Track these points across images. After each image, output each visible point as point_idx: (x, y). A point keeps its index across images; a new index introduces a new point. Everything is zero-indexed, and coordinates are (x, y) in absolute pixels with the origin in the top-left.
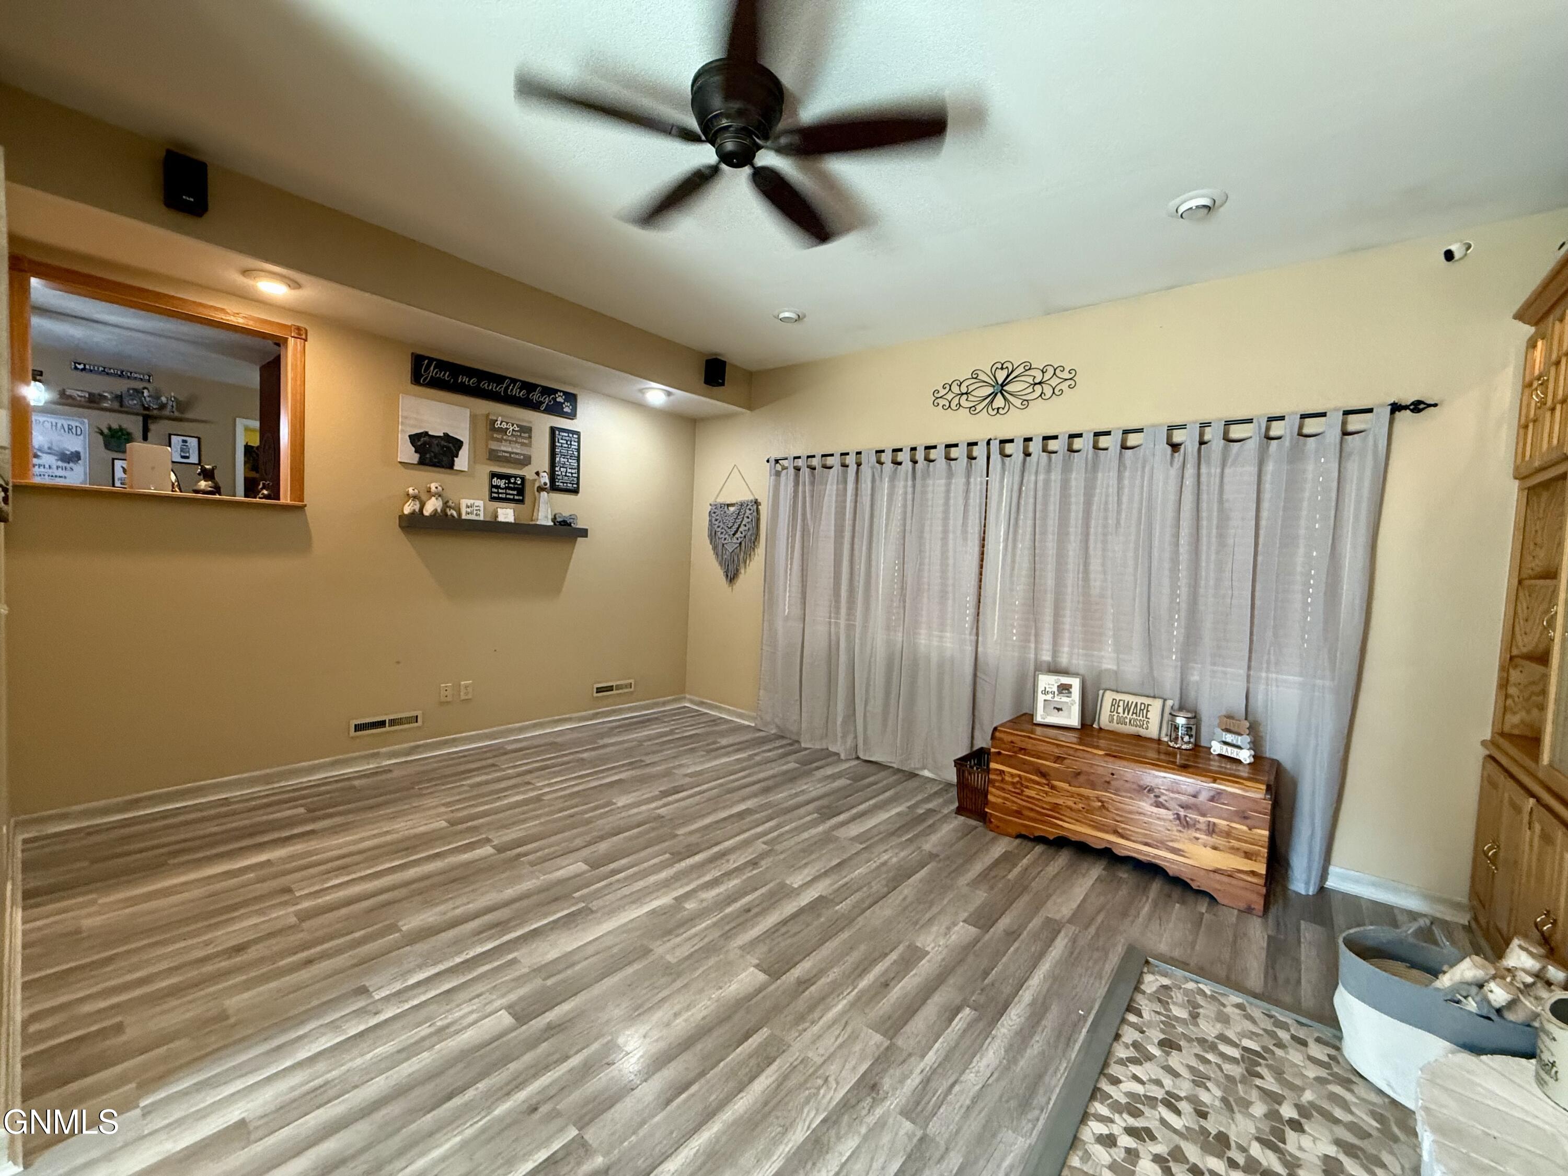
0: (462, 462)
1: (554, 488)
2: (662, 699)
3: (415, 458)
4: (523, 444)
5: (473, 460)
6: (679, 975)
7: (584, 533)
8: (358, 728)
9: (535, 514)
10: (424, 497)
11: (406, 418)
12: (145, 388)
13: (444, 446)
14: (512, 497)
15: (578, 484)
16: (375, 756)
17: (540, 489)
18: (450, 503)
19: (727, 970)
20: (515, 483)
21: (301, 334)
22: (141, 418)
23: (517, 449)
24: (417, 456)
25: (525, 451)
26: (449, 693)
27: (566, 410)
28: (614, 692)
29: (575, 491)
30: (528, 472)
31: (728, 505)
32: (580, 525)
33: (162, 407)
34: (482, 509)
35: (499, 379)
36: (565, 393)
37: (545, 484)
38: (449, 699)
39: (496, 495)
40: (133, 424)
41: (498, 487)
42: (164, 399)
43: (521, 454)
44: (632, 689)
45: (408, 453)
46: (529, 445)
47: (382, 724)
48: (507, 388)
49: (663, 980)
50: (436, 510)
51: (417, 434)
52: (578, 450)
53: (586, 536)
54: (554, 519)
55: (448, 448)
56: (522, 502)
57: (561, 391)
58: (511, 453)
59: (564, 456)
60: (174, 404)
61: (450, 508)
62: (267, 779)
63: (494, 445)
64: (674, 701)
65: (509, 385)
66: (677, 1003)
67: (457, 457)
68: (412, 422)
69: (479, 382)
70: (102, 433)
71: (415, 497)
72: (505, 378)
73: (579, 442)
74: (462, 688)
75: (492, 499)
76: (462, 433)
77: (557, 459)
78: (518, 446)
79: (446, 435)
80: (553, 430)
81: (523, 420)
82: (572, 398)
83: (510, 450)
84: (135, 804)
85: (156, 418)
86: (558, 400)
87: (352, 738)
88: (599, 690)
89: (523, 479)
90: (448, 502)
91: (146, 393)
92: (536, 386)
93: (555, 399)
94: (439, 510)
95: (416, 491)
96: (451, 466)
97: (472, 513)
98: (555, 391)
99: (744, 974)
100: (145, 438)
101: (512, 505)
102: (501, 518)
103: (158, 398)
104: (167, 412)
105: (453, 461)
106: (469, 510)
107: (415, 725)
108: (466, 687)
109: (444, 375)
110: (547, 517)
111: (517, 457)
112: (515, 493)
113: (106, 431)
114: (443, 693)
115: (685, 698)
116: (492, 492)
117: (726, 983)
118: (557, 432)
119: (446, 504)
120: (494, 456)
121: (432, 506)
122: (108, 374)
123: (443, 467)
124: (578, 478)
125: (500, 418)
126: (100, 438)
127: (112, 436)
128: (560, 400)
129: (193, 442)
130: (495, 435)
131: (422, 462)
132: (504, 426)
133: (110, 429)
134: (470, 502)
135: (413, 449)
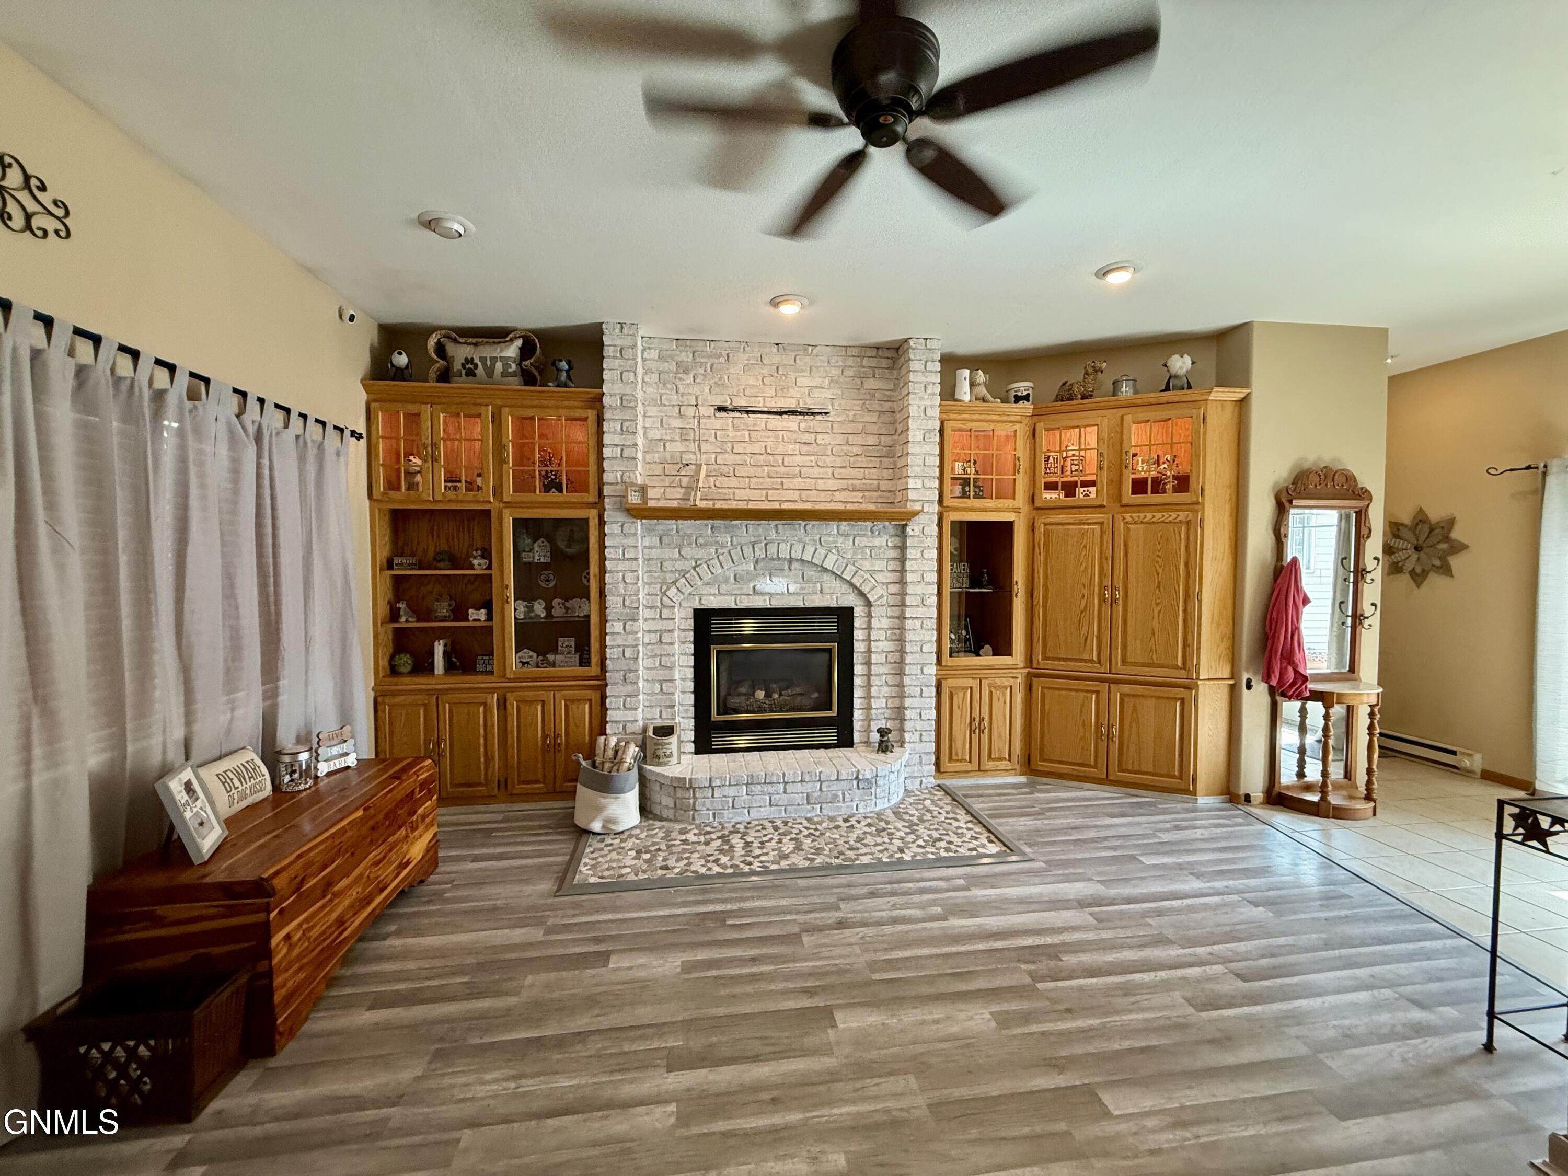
6: (914, 1058)
19: (862, 1040)
49: (933, 1060)
66: (928, 1032)
99: (852, 1025)
117: (875, 1026)
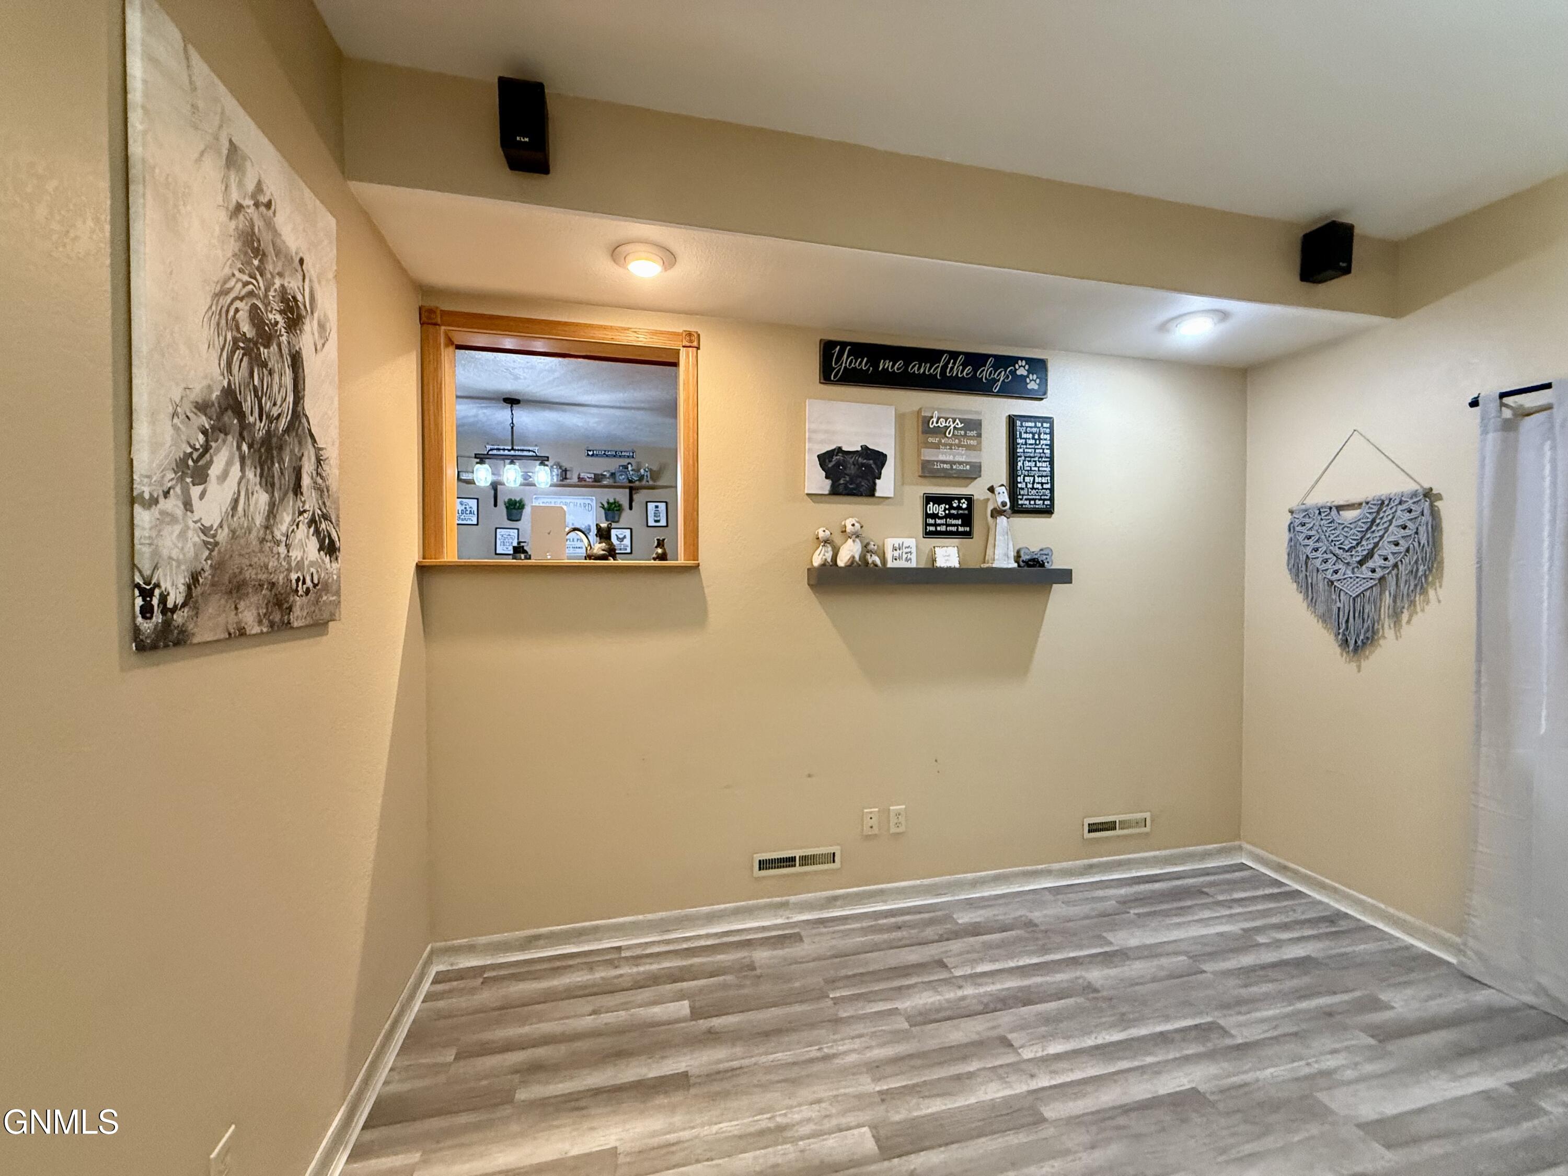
0: (885, 485)
1: (1017, 509)
2: (1200, 848)
3: (825, 486)
4: (969, 448)
5: (901, 480)
7: (1065, 576)
8: (763, 865)
9: (989, 552)
10: (837, 539)
11: (815, 431)
12: (629, 463)
13: (863, 465)
14: (954, 529)
15: (1052, 499)
16: (784, 905)
17: (996, 513)
18: (871, 547)
20: (959, 508)
21: (693, 341)
22: (627, 491)
23: (961, 456)
24: (828, 483)
25: (972, 457)
26: (874, 822)
27: (1032, 386)
28: (1118, 832)
29: (1048, 511)
30: (977, 490)
31: (1339, 508)
32: (1057, 563)
33: (641, 478)
34: (914, 550)
35: (932, 356)
36: (1029, 361)
37: (1004, 504)
38: (876, 830)
39: (932, 529)
40: (622, 496)
41: (935, 516)
42: (642, 471)
43: (967, 463)
44: (1147, 829)
45: (818, 482)
46: (977, 448)
47: (789, 862)
48: (945, 367)
50: (853, 557)
51: (828, 452)
52: (1051, 447)
53: (1070, 581)
54: (1017, 558)
55: (868, 467)
56: (968, 535)
57: (1022, 359)
58: (952, 463)
59: (1029, 458)
60: (648, 473)
61: (871, 552)
62: (662, 926)
63: (929, 455)
64: (1221, 852)
65: (948, 362)
67: (879, 478)
68: (821, 436)
69: (906, 365)
70: (603, 507)
71: (826, 542)
72: (941, 353)
73: (1051, 434)
74: (892, 814)
75: (928, 534)
76: (885, 444)
77: (1020, 464)
78: (962, 451)
79: (865, 448)
80: (1012, 421)
81: (970, 412)
82: (1038, 366)
83: (951, 458)
84: (530, 942)
85: (638, 489)
86: (1019, 373)
87: (756, 878)
88: (1093, 828)
89: (970, 499)
90: (868, 544)
91: (630, 468)
92: (986, 357)
93: (1013, 373)
94: (857, 558)
95: (828, 533)
96: (871, 492)
97: (900, 558)
98: (1013, 360)
100: (631, 508)
101: (956, 541)
102: (941, 563)
103: (639, 471)
104: (644, 483)
105: (875, 484)
106: (896, 554)
107: (831, 866)
108: (898, 814)
109: (861, 363)
110: (1007, 556)
111: (961, 467)
112: (959, 522)
113: (606, 505)
114: (868, 822)
115: (1240, 848)
116: (927, 525)
118: (1018, 423)
119: (866, 546)
120: (929, 471)
121: (849, 552)
122: (607, 456)
123: (861, 495)
124: (1052, 490)
125: (936, 414)
126: (603, 511)
127: (609, 509)
128: (1021, 372)
129: (662, 506)
130: (930, 440)
131: (835, 491)
132: (942, 423)
133: (608, 503)
134: (897, 541)
135: (824, 473)
